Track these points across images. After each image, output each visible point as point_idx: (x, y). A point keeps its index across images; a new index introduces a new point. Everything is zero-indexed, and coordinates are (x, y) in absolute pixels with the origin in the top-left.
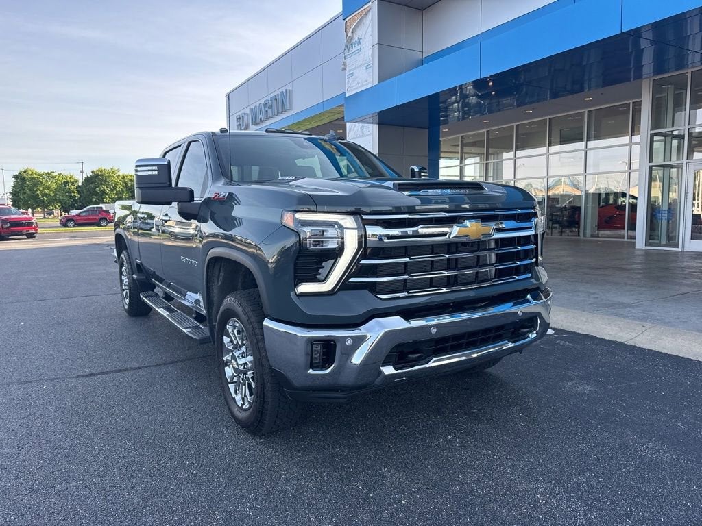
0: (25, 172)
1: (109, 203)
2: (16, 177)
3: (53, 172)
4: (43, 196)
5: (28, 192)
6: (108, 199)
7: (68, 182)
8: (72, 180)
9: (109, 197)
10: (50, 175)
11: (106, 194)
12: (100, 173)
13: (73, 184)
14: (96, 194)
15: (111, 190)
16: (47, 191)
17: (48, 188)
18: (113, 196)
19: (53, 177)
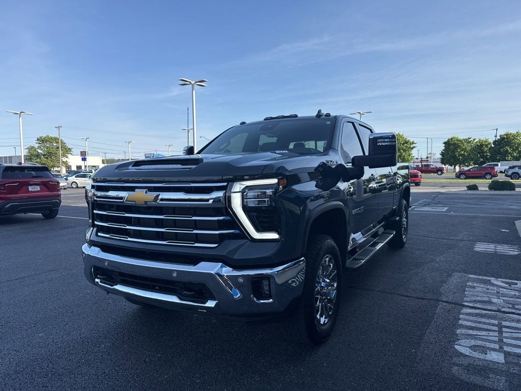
0: (451, 139)
1: (510, 160)
2: (445, 143)
3: (470, 138)
4: (459, 156)
5: (450, 153)
6: (510, 157)
7: (483, 145)
8: (486, 143)
9: (511, 156)
10: (468, 141)
11: (509, 153)
12: (506, 137)
13: (487, 146)
14: (500, 153)
15: (514, 150)
16: (462, 152)
17: (465, 150)
18: (515, 154)
19: (469, 142)
